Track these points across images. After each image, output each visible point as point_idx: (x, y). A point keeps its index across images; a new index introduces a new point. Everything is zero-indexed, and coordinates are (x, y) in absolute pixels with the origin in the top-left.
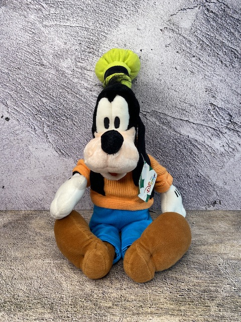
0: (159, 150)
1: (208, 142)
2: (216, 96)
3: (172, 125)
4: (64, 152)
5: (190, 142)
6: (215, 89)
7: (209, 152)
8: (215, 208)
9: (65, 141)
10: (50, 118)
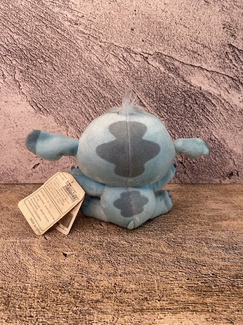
0: (163, 105)
1: (224, 95)
2: (236, 35)
3: (181, 73)
4: (41, 107)
5: (202, 95)
6: (234, 25)
7: (225, 109)
8: (231, 180)
9: (43, 92)
10: (23, 60)
